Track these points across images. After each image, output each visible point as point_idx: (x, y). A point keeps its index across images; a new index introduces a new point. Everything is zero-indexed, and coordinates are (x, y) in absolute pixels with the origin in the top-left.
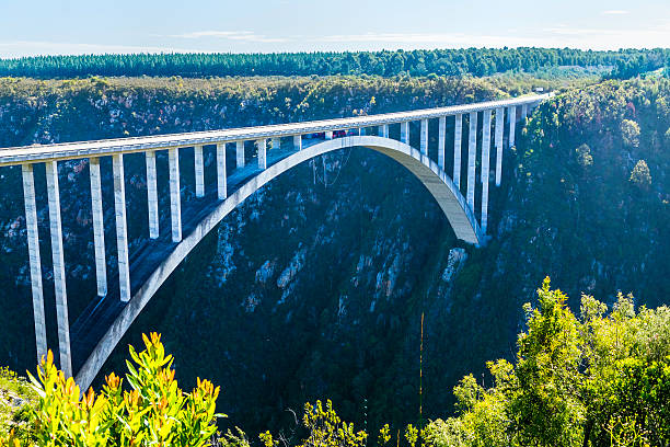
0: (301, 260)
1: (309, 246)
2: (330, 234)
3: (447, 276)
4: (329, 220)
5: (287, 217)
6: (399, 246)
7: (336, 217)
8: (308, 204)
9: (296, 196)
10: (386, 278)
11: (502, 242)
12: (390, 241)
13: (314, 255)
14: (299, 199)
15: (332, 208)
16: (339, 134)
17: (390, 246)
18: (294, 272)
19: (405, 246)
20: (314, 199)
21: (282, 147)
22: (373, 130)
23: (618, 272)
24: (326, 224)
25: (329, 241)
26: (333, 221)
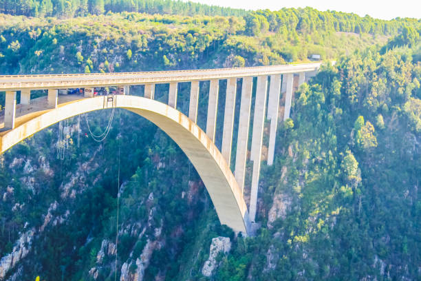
0: (26, 245)
1: (37, 228)
2: (64, 213)
3: (208, 270)
4: (64, 195)
5: (11, 189)
6: (151, 233)
7: (74, 192)
8: (39, 175)
9: (24, 163)
10: (133, 269)
11: (274, 232)
12: (139, 224)
13: (42, 238)
14: (28, 168)
15: (68, 180)
16: (100, 91)
17: (140, 231)
18: (16, 259)
19: (158, 232)
20: (46, 169)
21: (31, 103)
22: (137, 90)
23: (403, 272)
24: (59, 200)
25: (62, 220)
26: (68, 197)
